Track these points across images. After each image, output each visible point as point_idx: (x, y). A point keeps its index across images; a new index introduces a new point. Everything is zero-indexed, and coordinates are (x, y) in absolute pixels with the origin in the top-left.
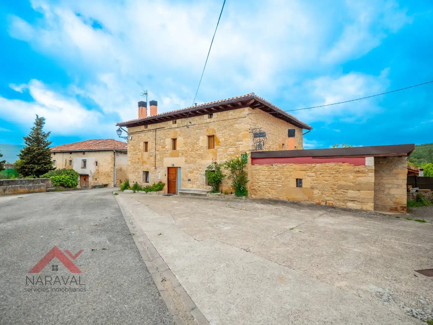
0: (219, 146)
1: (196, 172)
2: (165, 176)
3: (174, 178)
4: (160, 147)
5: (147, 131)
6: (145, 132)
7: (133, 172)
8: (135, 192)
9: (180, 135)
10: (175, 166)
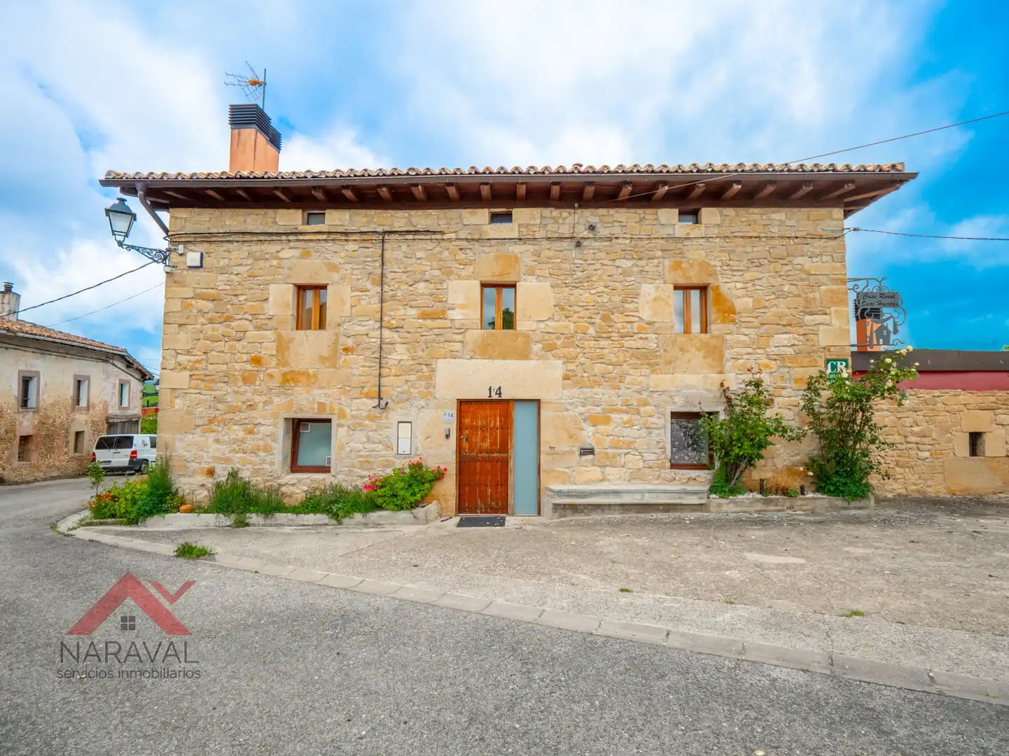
0: (732, 327)
1: (626, 417)
2: (447, 436)
3: (493, 444)
4: (413, 312)
5: (324, 237)
6: (301, 237)
7: (211, 422)
8: (242, 524)
9: (531, 272)
10: (504, 397)
